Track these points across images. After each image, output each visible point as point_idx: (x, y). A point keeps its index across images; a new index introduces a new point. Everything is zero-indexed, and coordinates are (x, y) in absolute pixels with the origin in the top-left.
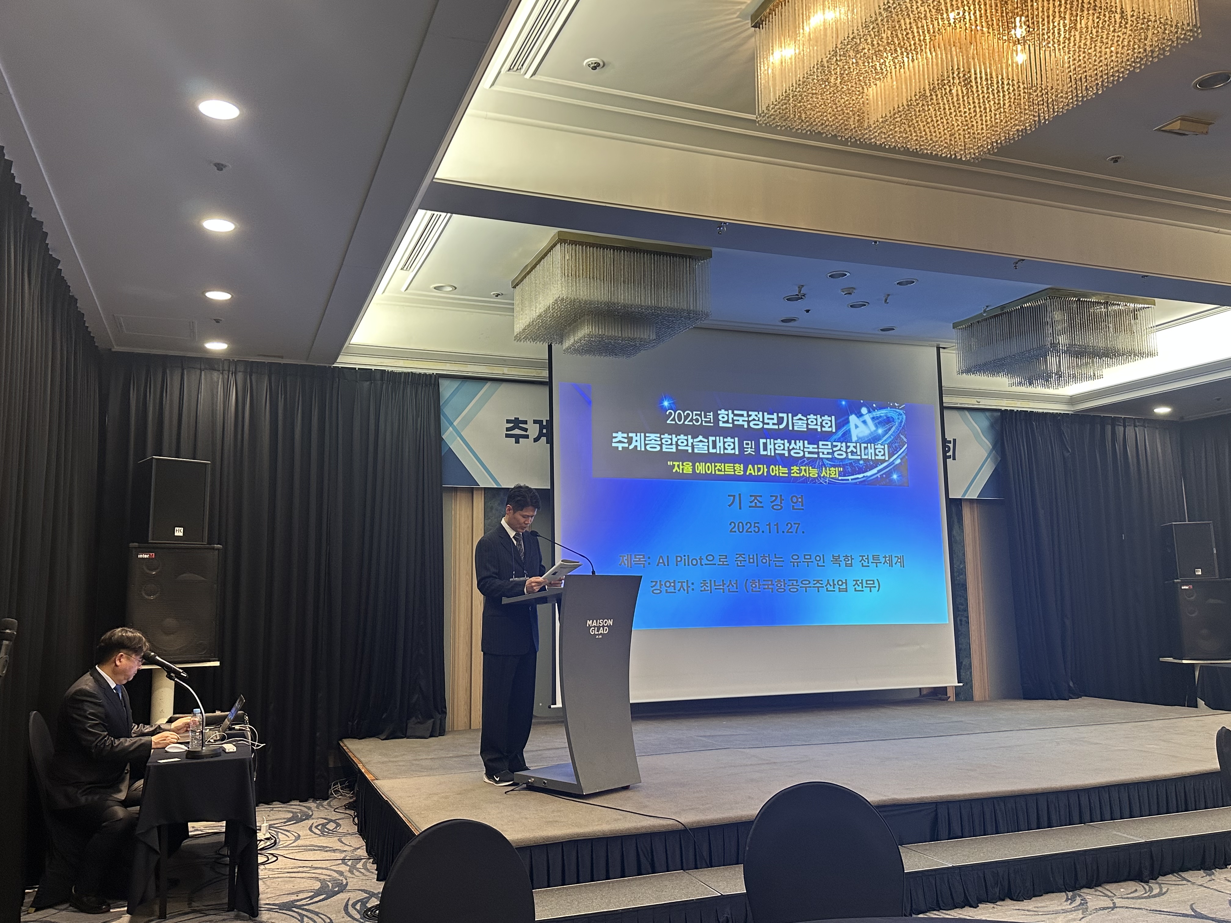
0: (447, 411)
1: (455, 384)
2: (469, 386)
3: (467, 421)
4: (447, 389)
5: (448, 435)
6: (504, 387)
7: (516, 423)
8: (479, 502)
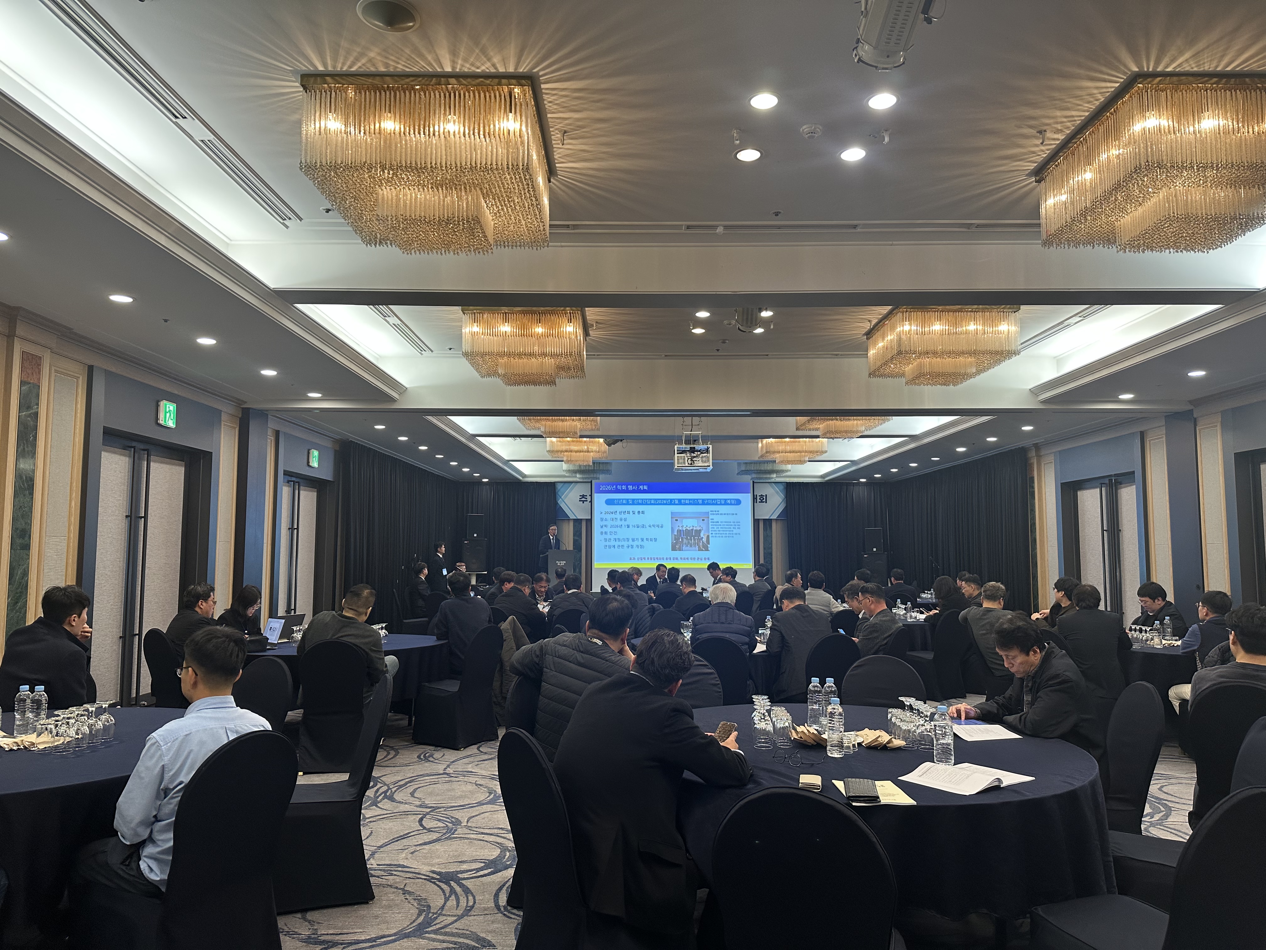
0: (559, 493)
1: (562, 484)
2: (566, 485)
3: (566, 496)
4: (559, 486)
5: (560, 502)
6: (579, 484)
7: (583, 496)
8: (571, 524)
